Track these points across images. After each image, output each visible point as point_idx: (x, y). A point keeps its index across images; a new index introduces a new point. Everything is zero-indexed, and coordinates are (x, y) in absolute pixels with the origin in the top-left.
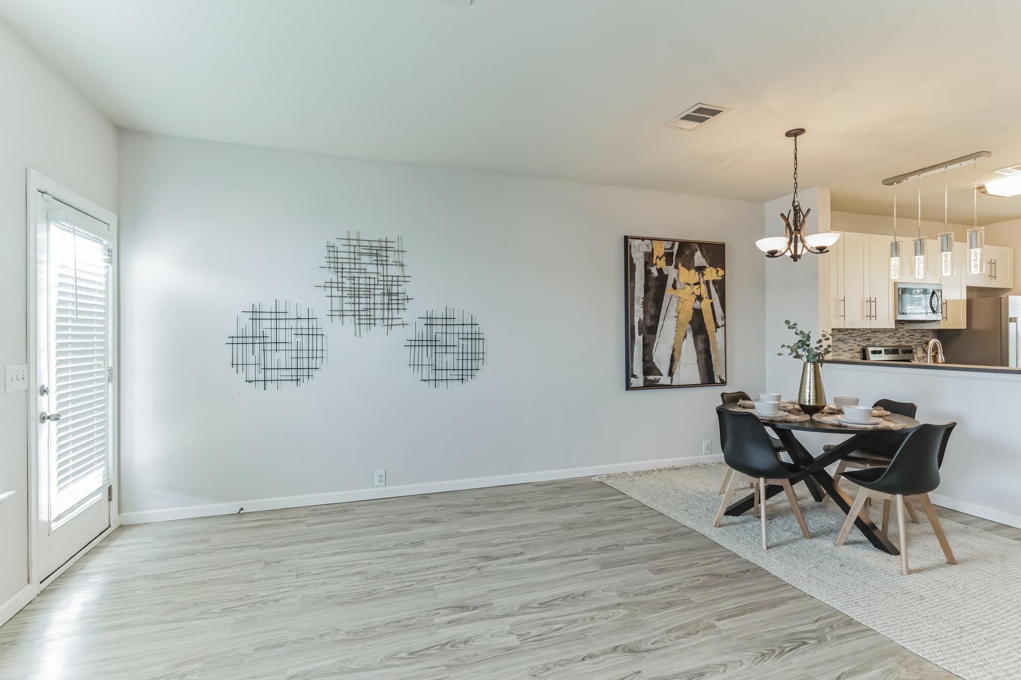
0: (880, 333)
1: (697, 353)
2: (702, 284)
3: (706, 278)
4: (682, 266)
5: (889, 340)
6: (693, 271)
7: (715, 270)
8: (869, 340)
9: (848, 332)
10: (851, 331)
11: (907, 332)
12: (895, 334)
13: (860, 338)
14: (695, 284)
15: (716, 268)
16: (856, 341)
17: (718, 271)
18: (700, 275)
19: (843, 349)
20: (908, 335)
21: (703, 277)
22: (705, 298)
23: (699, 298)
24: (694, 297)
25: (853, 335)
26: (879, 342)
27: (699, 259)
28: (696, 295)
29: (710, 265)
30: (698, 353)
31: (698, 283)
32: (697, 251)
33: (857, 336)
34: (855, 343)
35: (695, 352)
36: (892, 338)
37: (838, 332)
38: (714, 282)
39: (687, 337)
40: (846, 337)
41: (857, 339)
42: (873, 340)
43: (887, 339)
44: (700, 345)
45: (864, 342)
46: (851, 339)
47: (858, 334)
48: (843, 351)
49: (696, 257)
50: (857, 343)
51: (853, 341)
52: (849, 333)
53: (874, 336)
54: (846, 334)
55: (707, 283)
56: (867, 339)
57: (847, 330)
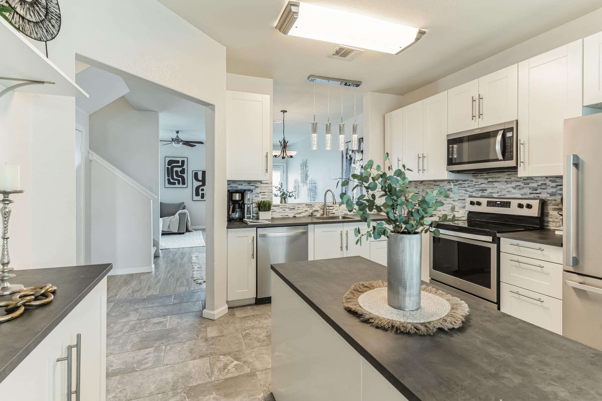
0: (499, 183)
4: (357, 152)
5: (514, 191)
6: (360, 153)
8: (483, 190)
9: (458, 183)
10: (461, 182)
12: (528, 184)
13: (473, 189)
16: (468, 191)
18: (363, 155)
19: (454, 198)
20: (554, 184)
23: (362, 167)
25: (463, 186)
26: (498, 193)
31: (362, 159)
32: (362, 142)
33: (469, 186)
34: (467, 194)
36: (520, 189)
37: (448, 183)
41: (468, 189)
42: (489, 190)
43: (511, 189)
45: (478, 192)
46: (462, 190)
47: (471, 185)
48: (453, 200)
49: (361, 146)
50: (469, 193)
51: (464, 192)
52: (459, 184)
53: (491, 186)
54: (456, 185)
56: (480, 190)
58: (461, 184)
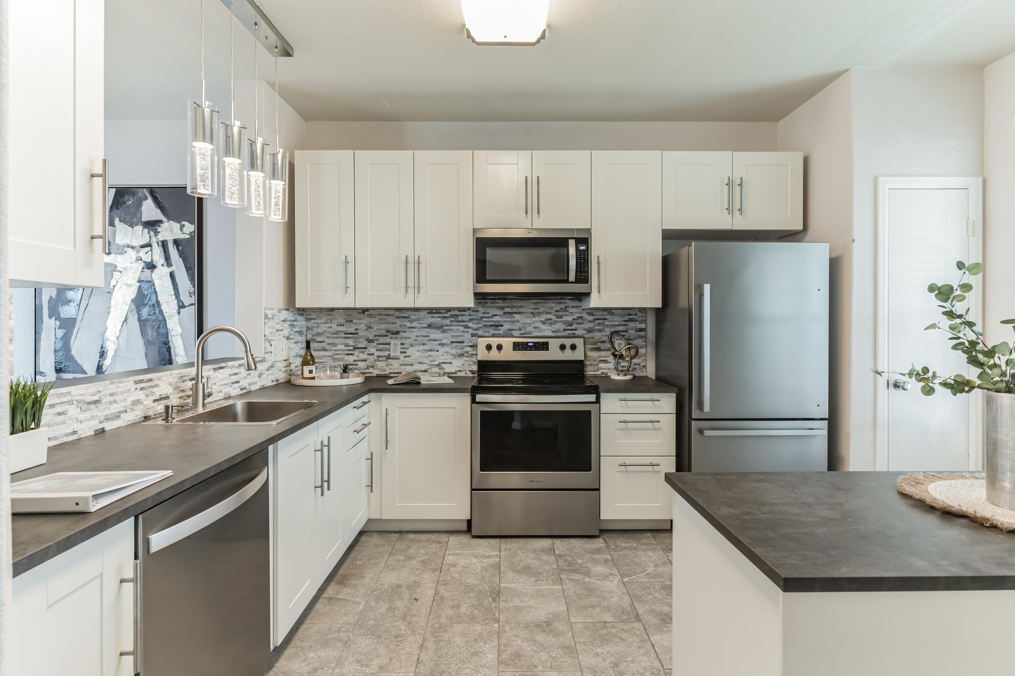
0: (522, 315)
1: (145, 343)
2: (155, 245)
3: (161, 237)
4: (120, 221)
5: (543, 327)
6: (139, 228)
7: (178, 225)
8: (497, 326)
9: (450, 313)
10: (457, 313)
11: (590, 314)
12: (562, 317)
13: (478, 324)
14: (142, 247)
15: (179, 222)
16: (469, 328)
17: (182, 226)
18: (152, 233)
19: (441, 340)
20: (591, 318)
21: (156, 236)
22: (159, 265)
23: (151, 266)
24: (141, 265)
25: (460, 318)
26: (520, 330)
27: (149, 210)
28: (144, 262)
29: (170, 218)
30: (148, 343)
31: (149, 245)
32: (146, 198)
33: (471, 320)
34: (468, 332)
35: (142, 342)
36: (551, 324)
37: (428, 313)
38: (176, 242)
39: (129, 321)
40: (447, 322)
41: (470, 325)
42: (507, 326)
43: (539, 324)
44: (150, 333)
45: (488, 329)
46: (458, 326)
47: (474, 317)
48: (439, 344)
49: (144, 208)
50: (471, 331)
51: (462, 328)
52: (452, 316)
53: (509, 319)
54: (445, 317)
55: (164, 245)
56: (491, 326)
57: (449, 310)
58: (457, 316)
